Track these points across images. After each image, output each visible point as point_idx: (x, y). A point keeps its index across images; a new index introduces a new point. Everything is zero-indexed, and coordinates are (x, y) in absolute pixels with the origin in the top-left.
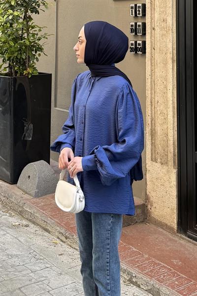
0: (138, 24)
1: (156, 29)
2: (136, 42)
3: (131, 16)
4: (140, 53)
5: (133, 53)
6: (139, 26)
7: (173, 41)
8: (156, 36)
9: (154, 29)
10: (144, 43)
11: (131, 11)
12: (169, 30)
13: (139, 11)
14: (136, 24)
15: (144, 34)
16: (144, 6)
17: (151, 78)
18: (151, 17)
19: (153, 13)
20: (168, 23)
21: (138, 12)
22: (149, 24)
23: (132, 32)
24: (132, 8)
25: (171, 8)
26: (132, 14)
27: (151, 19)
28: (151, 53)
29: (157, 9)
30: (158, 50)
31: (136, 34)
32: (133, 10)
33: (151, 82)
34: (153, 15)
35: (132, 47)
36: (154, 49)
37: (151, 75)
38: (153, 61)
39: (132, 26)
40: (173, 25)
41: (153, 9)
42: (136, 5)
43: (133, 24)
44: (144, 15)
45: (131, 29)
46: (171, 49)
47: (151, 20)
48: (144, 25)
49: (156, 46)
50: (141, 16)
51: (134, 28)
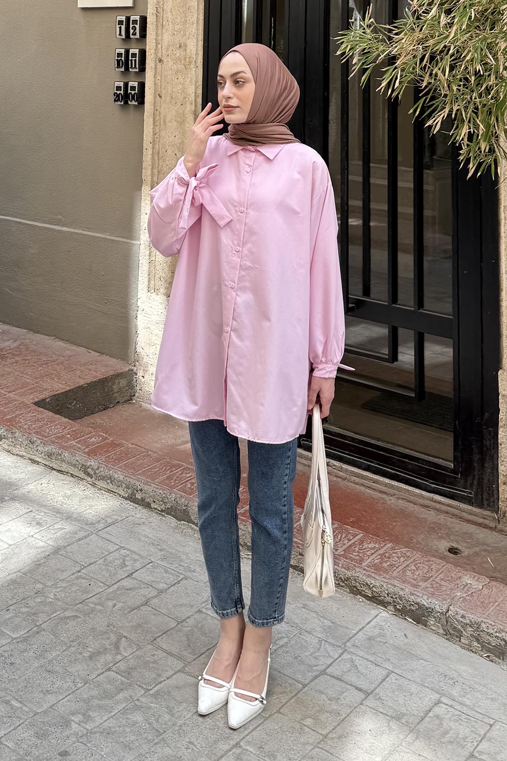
0: (131, 51)
1: (165, 61)
2: (126, 85)
3: (118, 36)
4: (134, 103)
5: (119, 103)
6: (134, 55)
7: (196, 82)
8: (164, 73)
9: (160, 61)
10: (142, 86)
11: (118, 29)
12: (190, 62)
13: (134, 28)
14: (127, 52)
15: (143, 69)
16: (144, 20)
17: (153, 148)
18: (156, 40)
19: (160, 32)
20: (188, 51)
21: (131, 31)
22: (153, 51)
23: (118, 66)
24: (121, 22)
25: (195, 25)
26: (120, 34)
27: (157, 44)
28: (155, 102)
29: (168, 26)
30: (168, 99)
31: (127, 69)
32: (123, 27)
33: (153, 153)
34: (159, 38)
35: (118, 92)
36: (160, 97)
37: (153, 143)
38: (158, 118)
39: (120, 55)
40: (197, 54)
41: (159, 25)
42: (128, 19)
43: (123, 51)
44: (143, 35)
45: (118, 61)
46: (193, 94)
47: (156, 46)
48: (143, 53)
49: (163, 91)
50: (138, 37)
51: (123, 59)
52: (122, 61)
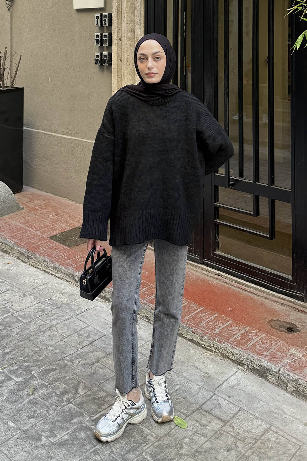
0: (104, 34)
1: (123, 39)
2: (101, 54)
3: (96, 26)
4: (106, 65)
5: (98, 65)
6: (105, 36)
8: (123, 47)
9: (121, 39)
10: (110, 55)
11: (96, 21)
13: (105, 20)
14: (101, 35)
15: (110, 45)
16: (110, 16)
18: (118, 27)
19: (120, 22)
20: (136, 34)
21: (103, 22)
22: (116, 34)
23: (97, 42)
24: (97, 17)
25: (139, 18)
26: (97, 24)
27: (118, 29)
28: (118, 64)
29: (125, 19)
30: (125, 62)
31: (101, 45)
32: (99, 20)
34: (120, 26)
35: (97, 58)
36: (121, 61)
37: (117, 88)
38: (120, 73)
39: (97, 36)
40: (141, 35)
41: (120, 19)
42: (101, 15)
43: (99, 34)
44: (110, 25)
45: (97, 40)
47: (118, 31)
48: (110, 35)
49: (123, 58)
50: (107, 26)
51: (99, 39)
52: (99, 40)
